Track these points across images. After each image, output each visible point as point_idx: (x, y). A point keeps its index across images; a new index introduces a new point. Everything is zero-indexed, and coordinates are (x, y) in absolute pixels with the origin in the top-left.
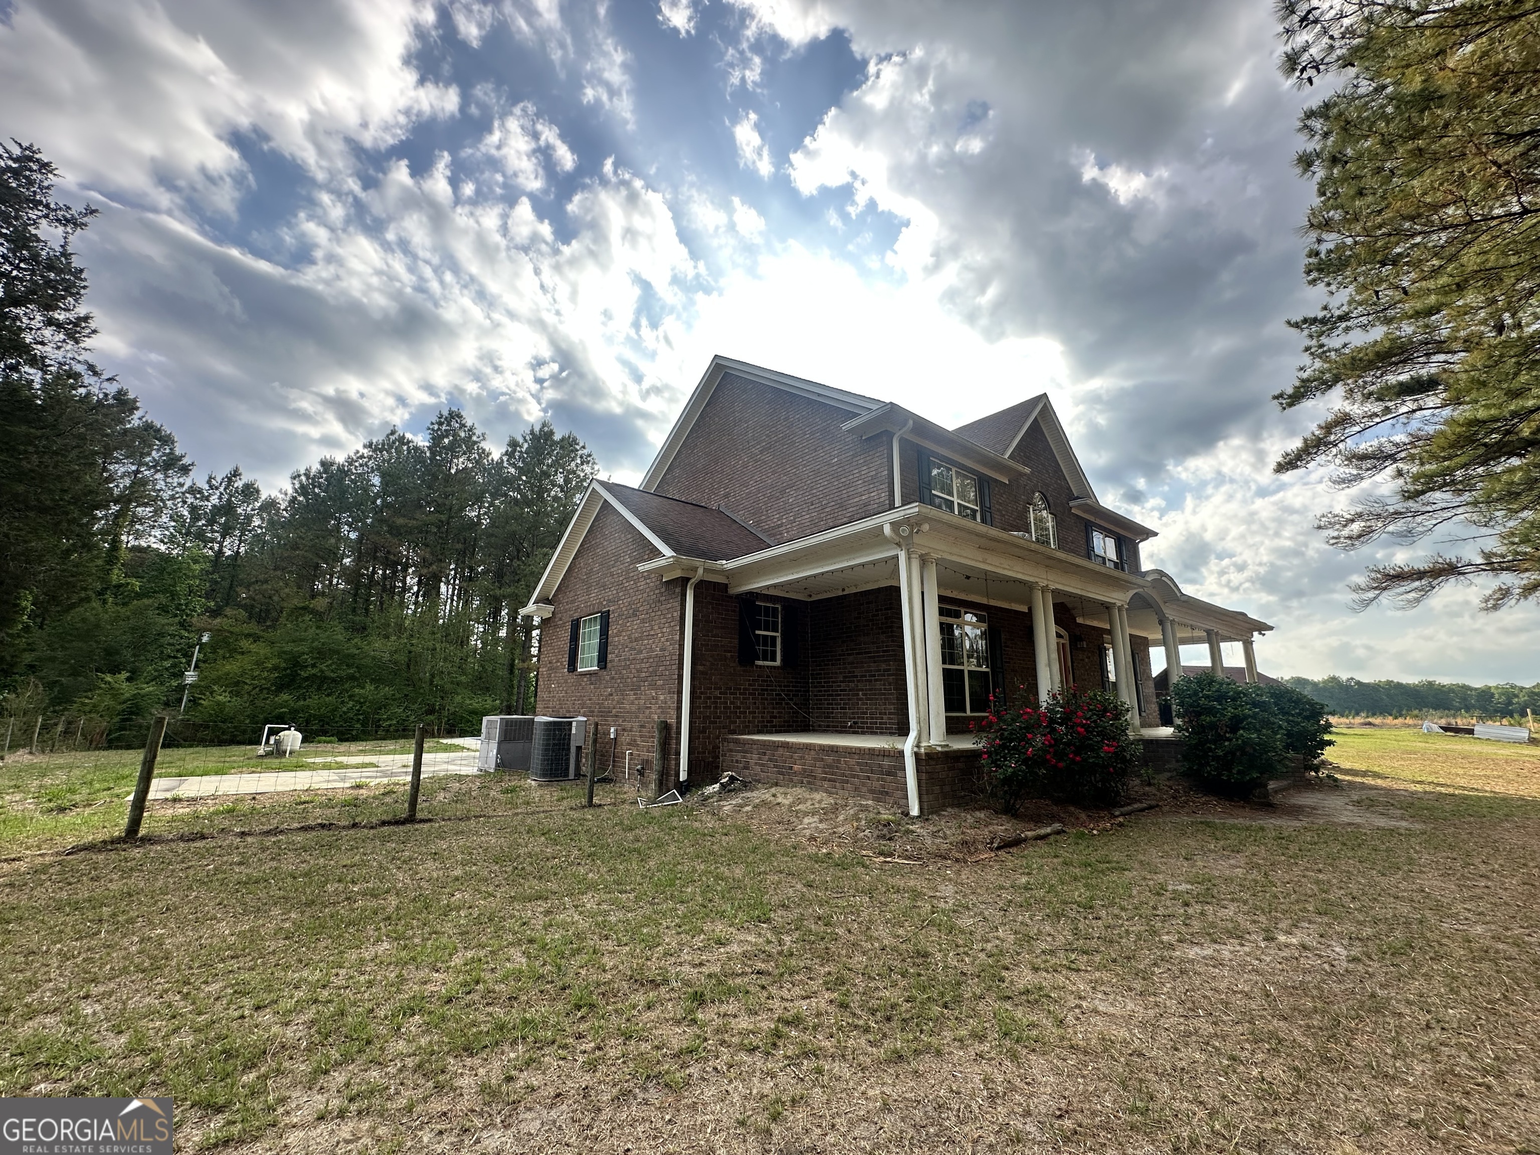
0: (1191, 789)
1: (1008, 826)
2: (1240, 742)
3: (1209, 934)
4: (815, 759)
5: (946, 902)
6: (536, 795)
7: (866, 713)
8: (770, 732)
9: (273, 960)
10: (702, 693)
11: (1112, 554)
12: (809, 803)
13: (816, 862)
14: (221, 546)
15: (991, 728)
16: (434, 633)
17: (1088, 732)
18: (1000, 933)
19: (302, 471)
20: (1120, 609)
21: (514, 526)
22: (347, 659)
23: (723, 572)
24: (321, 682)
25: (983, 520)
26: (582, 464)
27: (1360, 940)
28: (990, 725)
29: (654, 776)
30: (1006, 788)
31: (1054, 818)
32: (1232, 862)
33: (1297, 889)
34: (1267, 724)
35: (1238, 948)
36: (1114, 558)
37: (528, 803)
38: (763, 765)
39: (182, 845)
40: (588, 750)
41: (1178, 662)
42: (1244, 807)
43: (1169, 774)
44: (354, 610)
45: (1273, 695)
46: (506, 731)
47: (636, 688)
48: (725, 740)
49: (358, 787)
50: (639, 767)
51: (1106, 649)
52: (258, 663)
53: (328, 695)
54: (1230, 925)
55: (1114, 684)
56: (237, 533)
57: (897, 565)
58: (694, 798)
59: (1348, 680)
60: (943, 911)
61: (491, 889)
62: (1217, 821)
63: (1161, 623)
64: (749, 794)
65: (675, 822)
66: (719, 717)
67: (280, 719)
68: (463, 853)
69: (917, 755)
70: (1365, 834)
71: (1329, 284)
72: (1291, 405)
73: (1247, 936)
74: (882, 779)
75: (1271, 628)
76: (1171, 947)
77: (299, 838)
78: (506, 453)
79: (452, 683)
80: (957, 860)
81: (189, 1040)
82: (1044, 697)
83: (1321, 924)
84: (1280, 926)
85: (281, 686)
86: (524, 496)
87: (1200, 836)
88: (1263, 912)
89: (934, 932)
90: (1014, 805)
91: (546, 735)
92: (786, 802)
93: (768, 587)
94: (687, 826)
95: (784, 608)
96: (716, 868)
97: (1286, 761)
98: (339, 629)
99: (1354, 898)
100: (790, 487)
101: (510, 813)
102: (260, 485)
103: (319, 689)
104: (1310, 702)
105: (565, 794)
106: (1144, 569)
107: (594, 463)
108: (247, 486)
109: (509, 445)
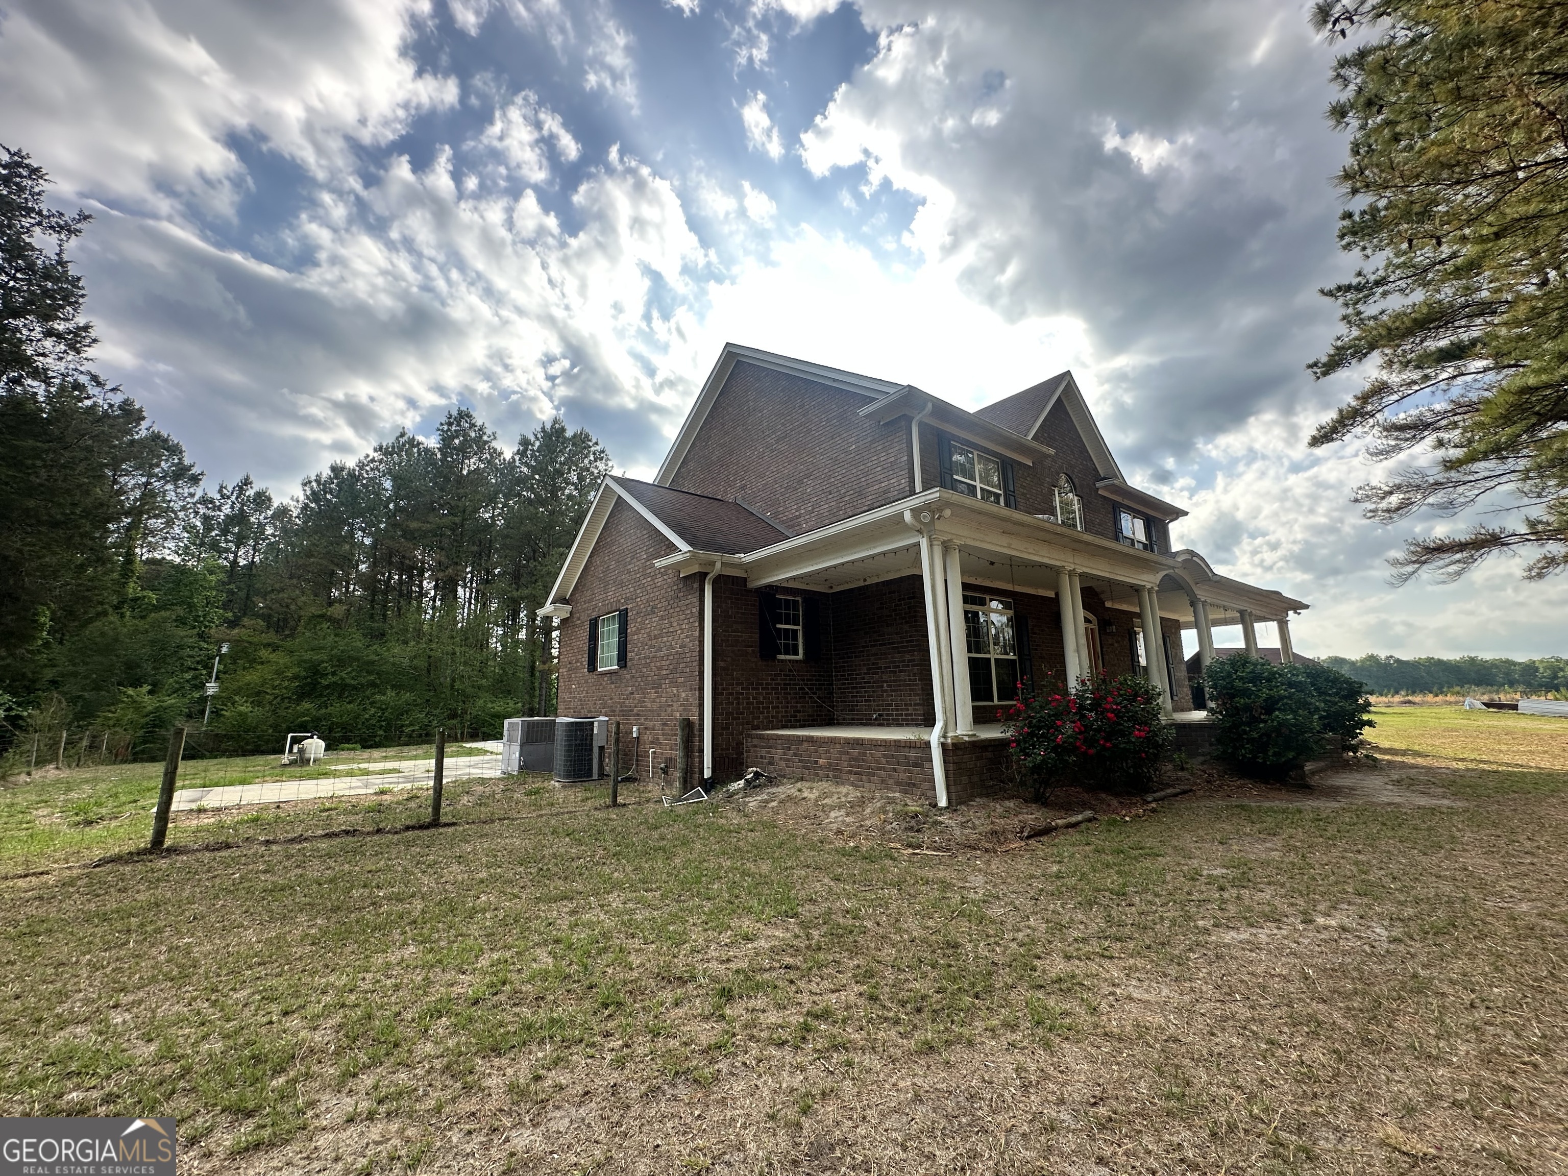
0: (1226, 773)
1: (1038, 815)
2: (1275, 723)
3: (1245, 918)
4: (840, 753)
5: (976, 893)
6: (560, 796)
7: (891, 705)
8: (795, 727)
9: (300, 966)
10: (723, 689)
11: (1141, 536)
12: (836, 796)
13: (844, 855)
14: (236, 556)
15: (1019, 716)
16: (453, 637)
17: (1117, 716)
18: (1032, 923)
19: (313, 478)
20: (1150, 591)
21: (528, 526)
22: (368, 666)
23: (741, 565)
24: (341, 689)
25: (1007, 504)
26: (596, 461)
27: (1401, 920)
28: (1018, 713)
29: (678, 774)
30: (1036, 776)
31: (1084, 806)
32: (1268, 845)
33: (1336, 871)
34: (1305, 705)
35: (1275, 931)
36: (1143, 539)
37: (552, 804)
38: (788, 760)
39: (207, 854)
40: (610, 750)
41: (1211, 644)
42: (1280, 790)
43: (1203, 758)
44: (372, 617)
45: (1309, 675)
46: (528, 732)
47: (657, 686)
48: (748, 736)
49: (382, 792)
50: (663, 765)
51: (1136, 633)
52: (279, 673)
53: (349, 703)
54: (1267, 909)
55: (1146, 669)
56: (251, 542)
57: (919, 554)
58: (719, 795)
59: (1387, 658)
60: (973, 901)
61: (516, 891)
62: (1253, 804)
63: (1193, 604)
64: (774, 790)
65: (700, 819)
66: (742, 713)
67: (303, 728)
68: (487, 855)
69: (943, 745)
70: (1406, 813)
71: (1364, 249)
72: (1325, 374)
73: (1285, 919)
74: (909, 772)
75: (1306, 607)
76: (1207, 931)
77: (323, 845)
78: (518, 452)
79: (473, 686)
80: (987, 851)
81: (218, 1047)
82: (1073, 684)
83: (1360, 905)
84: (1318, 908)
85: (302, 695)
86: (538, 495)
87: (1235, 820)
88: (1301, 895)
89: (964, 925)
90: (1044, 793)
91: (567, 736)
92: (812, 796)
93: (788, 580)
94: (713, 823)
95: (805, 601)
96: (743, 864)
97: (1324, 742)
98: (358, 636)
99: (1394, 878)
100: (808, 476)
101: (534, 815)
102: (271, 493)
103: (340, 697)
104: (1348, 681)
105: (589, 795)
106: (1174, 549)
107: (608, 459)
108: (259, 495)
109: (521, 444)
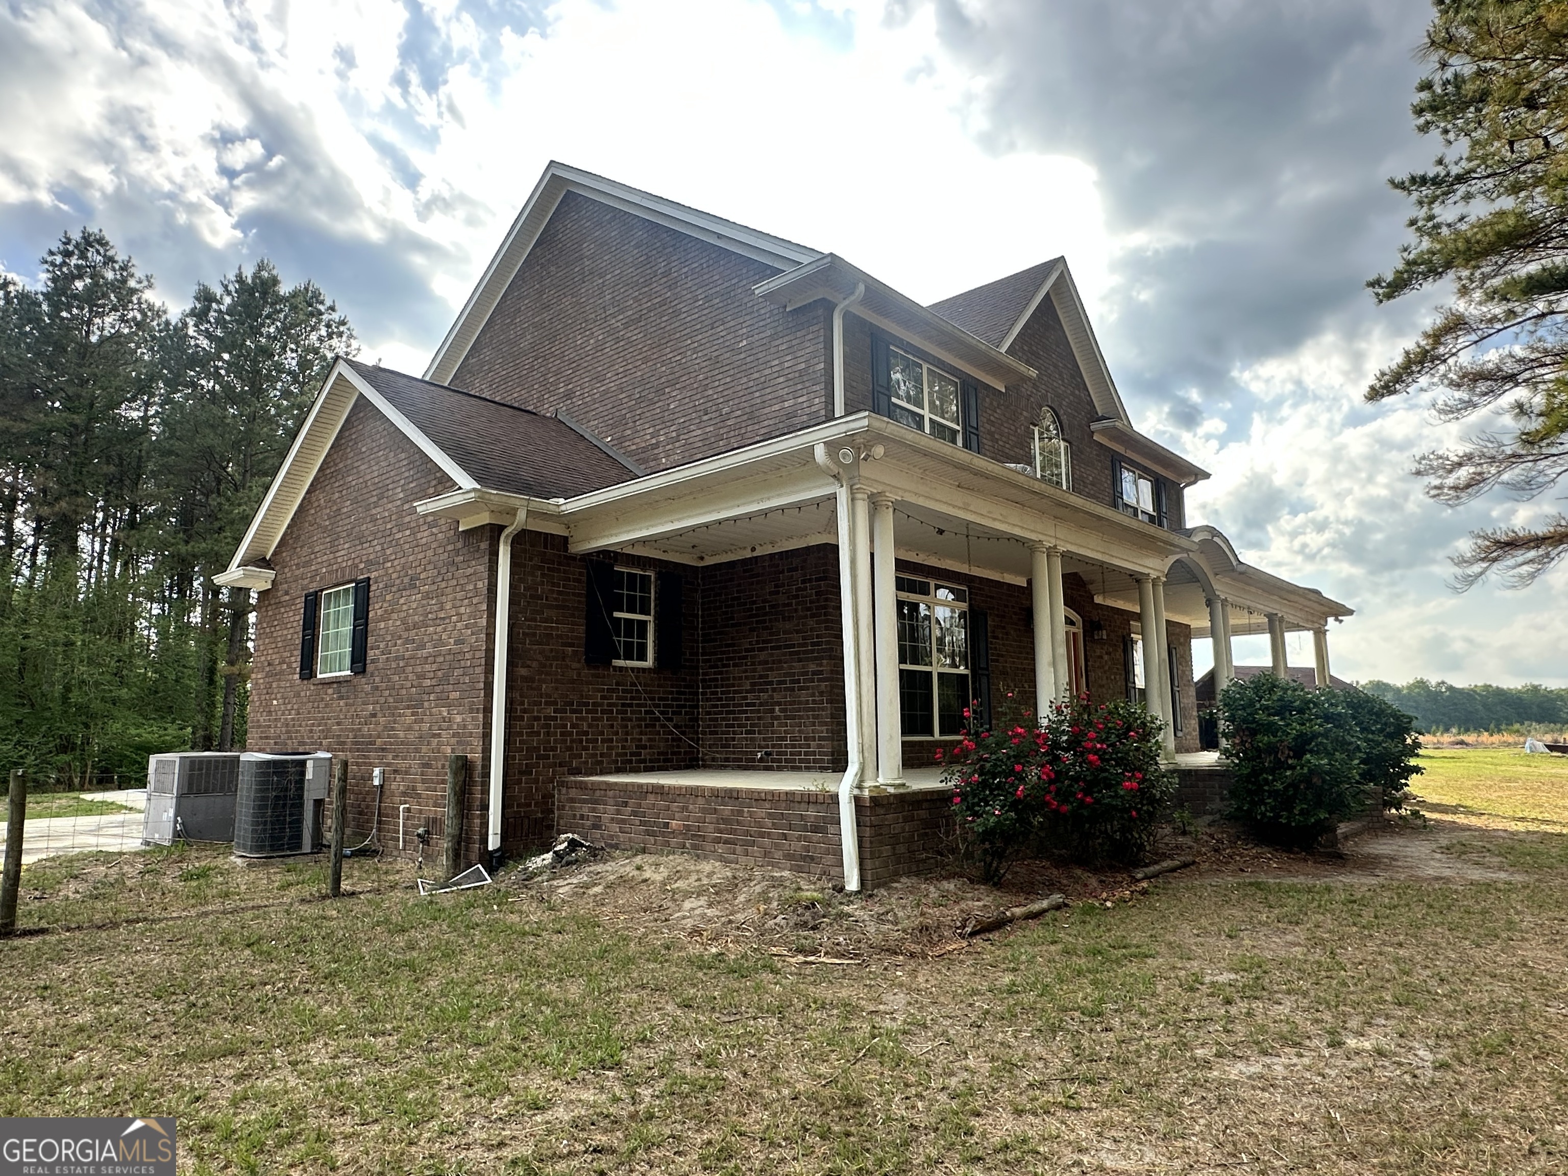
0: (1239, 838)
1: (987, 900)
2: (1306, 770)
3: (1257, 1043)
4: (704, 811)
5: (894, 1019)
6: (243, 881)
7: (784, 739)
8: (636, 771)
10: (525, 711)
11: (1147, 504)
12: (694, 877)
13: (700, 968)
15: (966, 757)
17: (1102, 759)
18: (971, 1062)
20: (1155, 582)
21: (211, 439)
23: (559, 517)
25: (967, 445)
26: (330, 336)
27: (1448, 1037)
28: (966, 754)
29: (445, 844)
30: (987, 845)
31: (1052, 886)
32: (1290, 938)
33: (1371, 971)
34: (1343, 745)
35: (1295, 1060)
36: (1149, 508)
37: (227, 895)
38: (623, 821)
40: (332, 804)
41: (1230, 661)
42: (1306, 861)
43: (1211, 818)
45: (1350, 705)
46: (191, 777)
47: (415, 705)
48: (562, 784)
50: (421, 830)
51: (1133, 642)
54: (1285, 1028)
55: (1143, 692)
57: (834, 512)
58: (510, 877)
59: (1439, 684)
60: (888, 1034)
61: (142, 1043)
62: (1272, 881)
63: (1209, 603)
64: (599, 868)
65: (477, 915)
66: (554, 749)
68: (98, 984)
69: (857, 799)
70: (1456, 891)
71: (1446, 132)
72: (1389, 296)
73: (1307, 1042)
74: (806, 839)
75: (1350, 612)
76: (1207, 1064)
78: (193, 313)
79: (103, 699)
80: (912, 955)
82: (1044, 712)
83: (1400, 1019)
84: (1348, 1025)
86: (228, 388)
87: (1248, 904)
88: (1329, 1007)
89: (873, 1066)
90: (997, 870)
91: (259, 783)
92: (657, 875)
93: (633, 543)
94: (496, 921)
95: (659, 576)
96: (540, 986)
97: (1361, 796)
99: (1442, 980)
100: (672, 384)
101: (193, 912)
104: (1397, 715)
105: (292, 878)
106: (1189, 525)
107: (351, 336)
109: (197, 299)
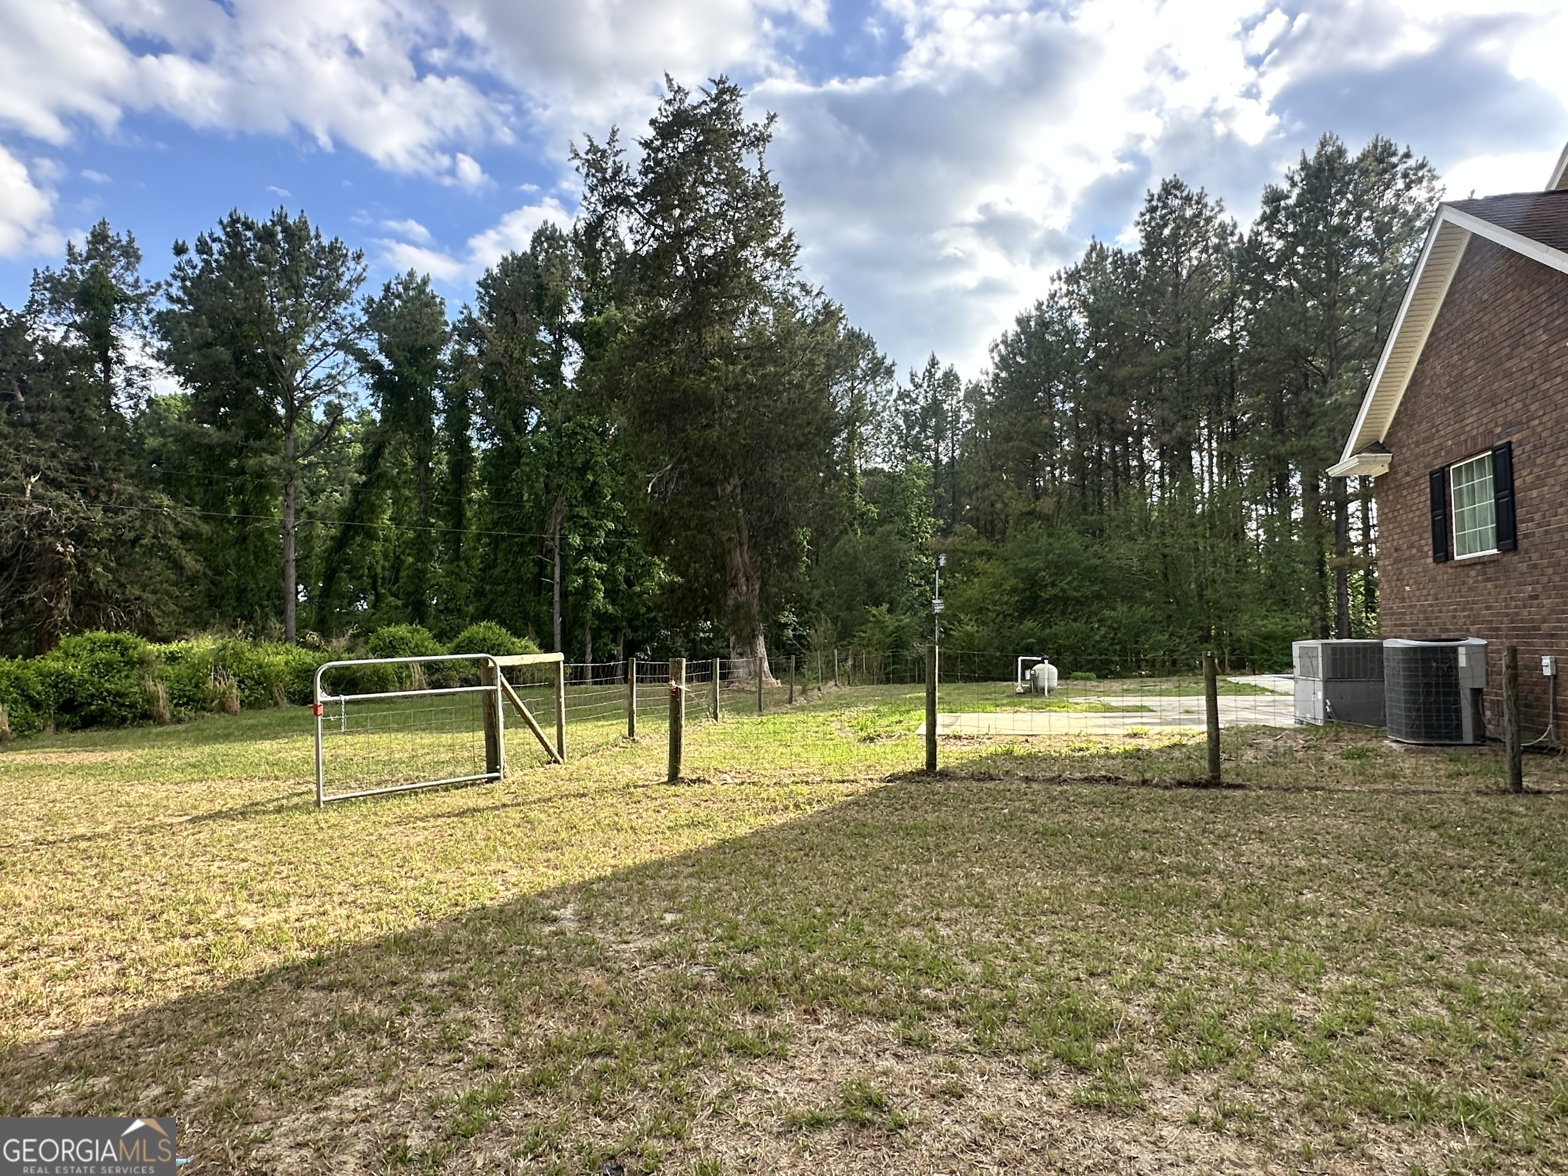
6: (1408, 765)
9: (1094, 925)
14: (937, 454)
16: (1193, 526)
19: (999, 339)
22: (1089, 573)
24: (1063, 603)
37: (1394, 777)
39: (975, 784)
40: (1494, 696)
44: (1085, 508)
46: (1334, 661)
49: (1136, 735)
52: (997, 585)
53: (1075, 620)
56: (949, 433)
61: (1360, 896)
67: (1029, 651)
68: (1302, 837)
77: (1085, 790)
78: (1264, 218)
79: (1230, 596)
81: (1035, 988)
85: (1024, 611)
86: (1304, 280)
91: (1409, 669)
98: (1073, 535)
101: (1365, 789)
102: (959, 370)
103: (1063, 613)
105: (1461, 768)
107: (1432, 178)
108: (946, 375)
109: (1265, 203)
